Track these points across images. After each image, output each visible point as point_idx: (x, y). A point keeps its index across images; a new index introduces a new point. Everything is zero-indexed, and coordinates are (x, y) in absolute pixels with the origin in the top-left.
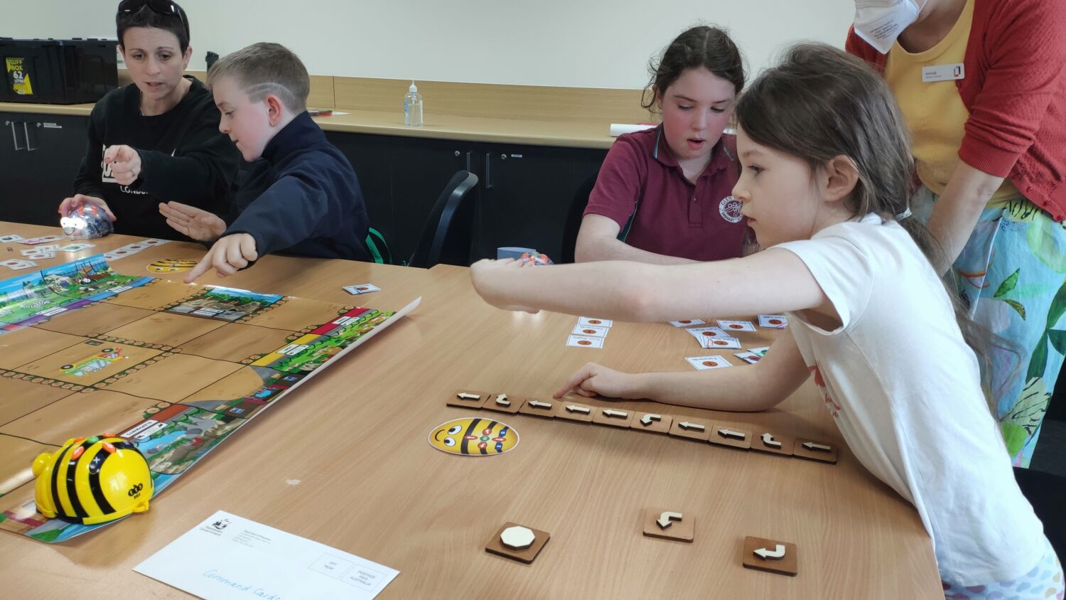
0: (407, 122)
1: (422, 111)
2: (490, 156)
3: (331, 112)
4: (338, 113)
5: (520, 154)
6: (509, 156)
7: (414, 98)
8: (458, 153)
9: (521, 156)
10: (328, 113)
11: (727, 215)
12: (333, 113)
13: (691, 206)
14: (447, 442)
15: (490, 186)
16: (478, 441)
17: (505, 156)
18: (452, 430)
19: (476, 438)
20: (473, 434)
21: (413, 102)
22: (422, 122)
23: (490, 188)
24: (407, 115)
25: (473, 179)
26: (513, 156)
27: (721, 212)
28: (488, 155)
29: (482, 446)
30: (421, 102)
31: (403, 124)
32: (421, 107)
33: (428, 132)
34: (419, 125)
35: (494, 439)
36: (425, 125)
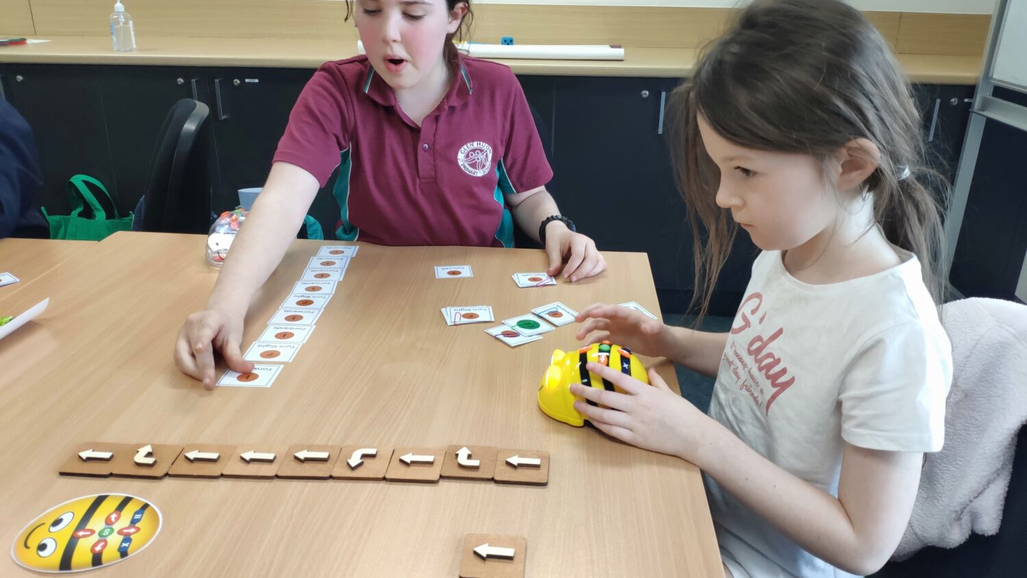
0: (116, 47)
1: (132, 33)
2: (219, 82)
3: (25, 40)
4: (35, 41)
5: (255, 78)
6: (242, 80)
7: (122, 19)
8: (181, 81)
9: (257, 81)
10: (21, 42)
11: (468, 167)
12: (29, 41)
13: (419, 157)
14: (42, 547)
15: (224, 117)
16: (95, 538)
17: (238, 82)
18: (57, 522)
19: (93, 532)
20: (89, 526)
21: (122, 24)
22: (134, 46)
23: (225, 119)
24: (114, 39)
25: (202, 109)
26: (247, 80)
27: (460, 163)
28: (217, 80)
29: (98, 549)
30: (131, 23)
31: (111, 50)
32: (132, 28)
33: (143, 58)
34: (131, 50)
35: (120, 532)
36: (139, 50)
